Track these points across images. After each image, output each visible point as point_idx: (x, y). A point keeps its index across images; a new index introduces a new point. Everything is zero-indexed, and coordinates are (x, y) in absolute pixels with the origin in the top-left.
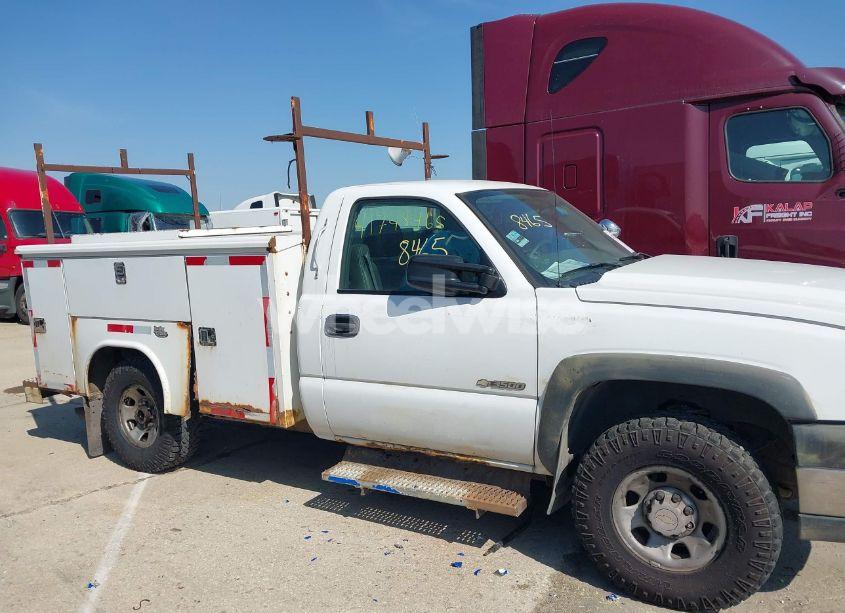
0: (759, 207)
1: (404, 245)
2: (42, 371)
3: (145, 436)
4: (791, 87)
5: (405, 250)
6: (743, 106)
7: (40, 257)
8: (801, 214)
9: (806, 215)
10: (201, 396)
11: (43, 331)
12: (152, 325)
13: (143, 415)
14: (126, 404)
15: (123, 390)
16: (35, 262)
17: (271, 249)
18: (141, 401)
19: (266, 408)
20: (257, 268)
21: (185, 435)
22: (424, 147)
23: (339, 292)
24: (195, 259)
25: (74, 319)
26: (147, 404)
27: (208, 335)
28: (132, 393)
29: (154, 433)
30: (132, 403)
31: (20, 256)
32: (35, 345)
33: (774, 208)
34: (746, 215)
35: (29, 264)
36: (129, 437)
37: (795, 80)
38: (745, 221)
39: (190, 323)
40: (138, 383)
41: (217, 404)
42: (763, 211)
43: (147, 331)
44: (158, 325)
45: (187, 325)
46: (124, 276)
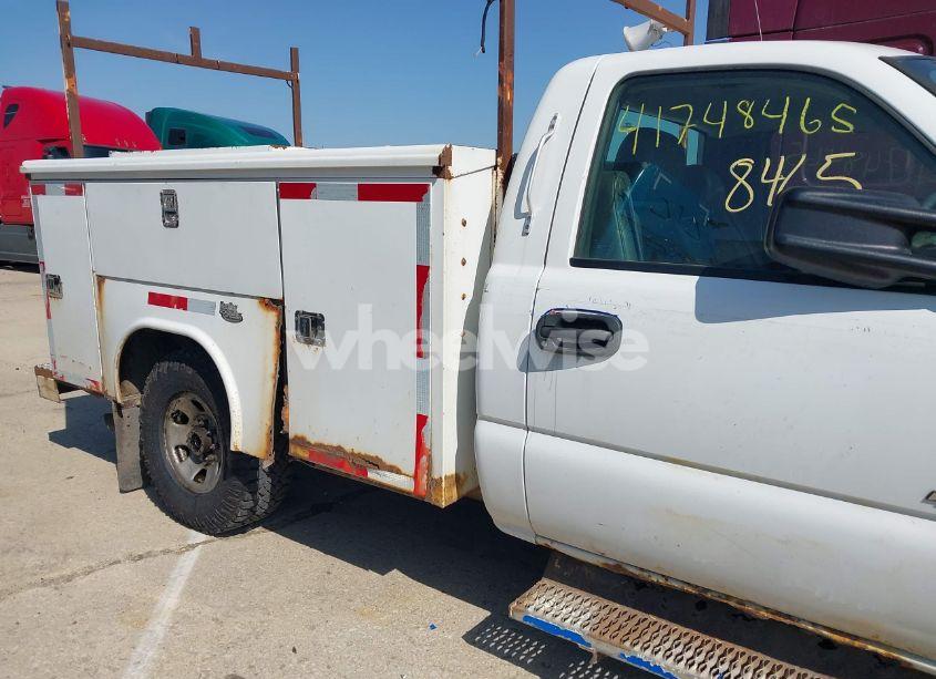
1: (741, 171)
2: (58, 354)
3: (202, 473)
5: (742, 180)
7: (56, 178)
10: (295, 428)
11: (59, 295)
12: (217, 299)
13: (199, 442)
14: (175, 421)
15: (170, 400)
16: (48, 187)
17: (440, 171)
18: (197, 418)
19: (410, 468)
20: (410, 207)
21: (265, 482)
23: (575, 263)
24: (295, 188)
25: (101, 280)
26: (206, 425)
27: (312, 325)
28: (183, 405)
29: (215, 471)
30: (184, 420)
31: (28, 176)
32: (49, 316)
35: (40, 190)
36: (177, 473)
39: (281, 302)
40: (192, 390)
41: (321, 445)
43: (210, 308)
44: (227, 300)
45: (276, 305)
46: (174, 213)
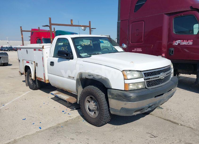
0: (180, 41)
1: (62, 48)
2: (20, 69)
4: (190, 9)
6: (178, 14)
8: (190, 43)
9: (191, 43)
10: (37, 76)
14: (30, 77)
16: (18, 49)
17: (43, 48)
19: (44, 79)
20: (41, 52)
22: (89, 27)
23: (53, 57)
24: (35, 50)
25: (23, 60)
27: (37, 64)
33: (183, 41)
34: (176, 43)
36: (30, 83)
37: (191, 7)
38: (176, 44)
39: (35, 62)
42: (180, 42)
43: (31, 63)
46: (27, 52)
